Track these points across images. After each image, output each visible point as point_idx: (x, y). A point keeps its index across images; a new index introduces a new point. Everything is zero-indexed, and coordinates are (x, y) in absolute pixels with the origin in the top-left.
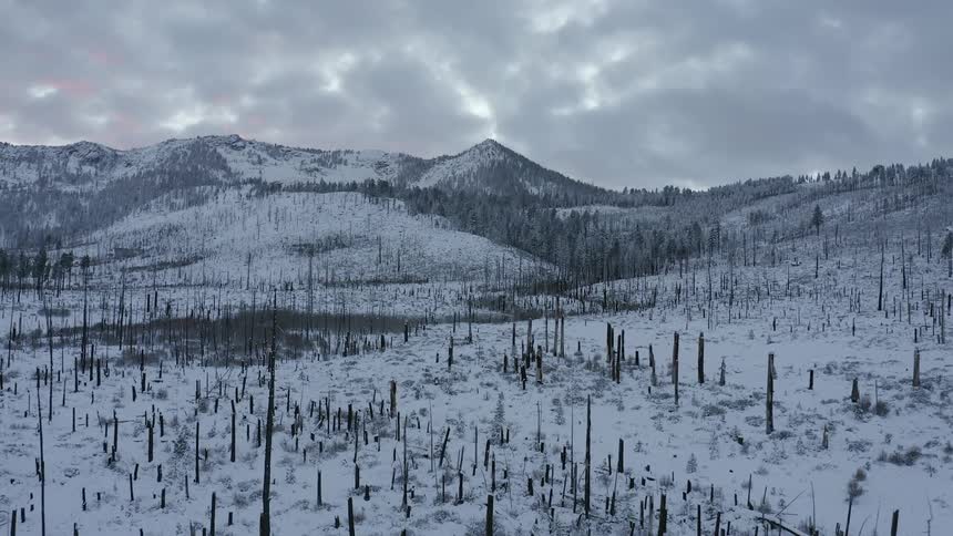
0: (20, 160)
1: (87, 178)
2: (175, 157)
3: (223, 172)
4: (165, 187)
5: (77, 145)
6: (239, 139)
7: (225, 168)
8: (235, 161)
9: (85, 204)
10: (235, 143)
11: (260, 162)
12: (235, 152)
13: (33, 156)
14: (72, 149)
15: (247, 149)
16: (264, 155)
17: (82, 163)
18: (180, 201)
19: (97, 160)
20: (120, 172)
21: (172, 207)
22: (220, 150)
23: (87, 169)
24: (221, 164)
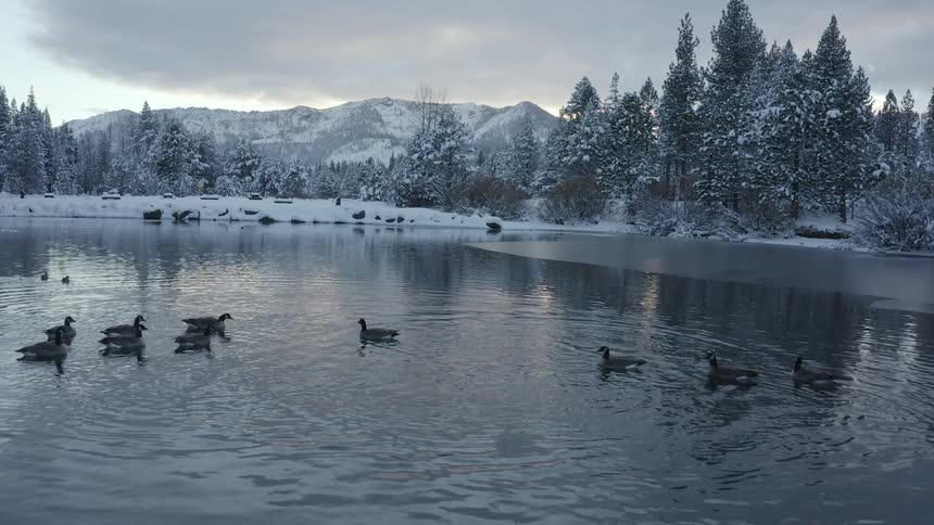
0: (267, 120)
1: (304, 129)
2: (352, 115)
3: (379, 123)
4: (349, 139)
5: (296, 108)
6: (389, 100)
7: (381, 120)
8: (387, 115)
9: (309, 149)
10: (387, 103)
11: (401, 114)
12: (387, 108)
13: (273, 117)
14: (293, 111)
15: (393, 107)
16: (404, 109)
17: (300, 120)
18: (356, 148)
19: (308, 117)
20: (323, 125)
21: (353, 151)
22: (379, 108)
23: (304, 123)
24: (378, 118)
